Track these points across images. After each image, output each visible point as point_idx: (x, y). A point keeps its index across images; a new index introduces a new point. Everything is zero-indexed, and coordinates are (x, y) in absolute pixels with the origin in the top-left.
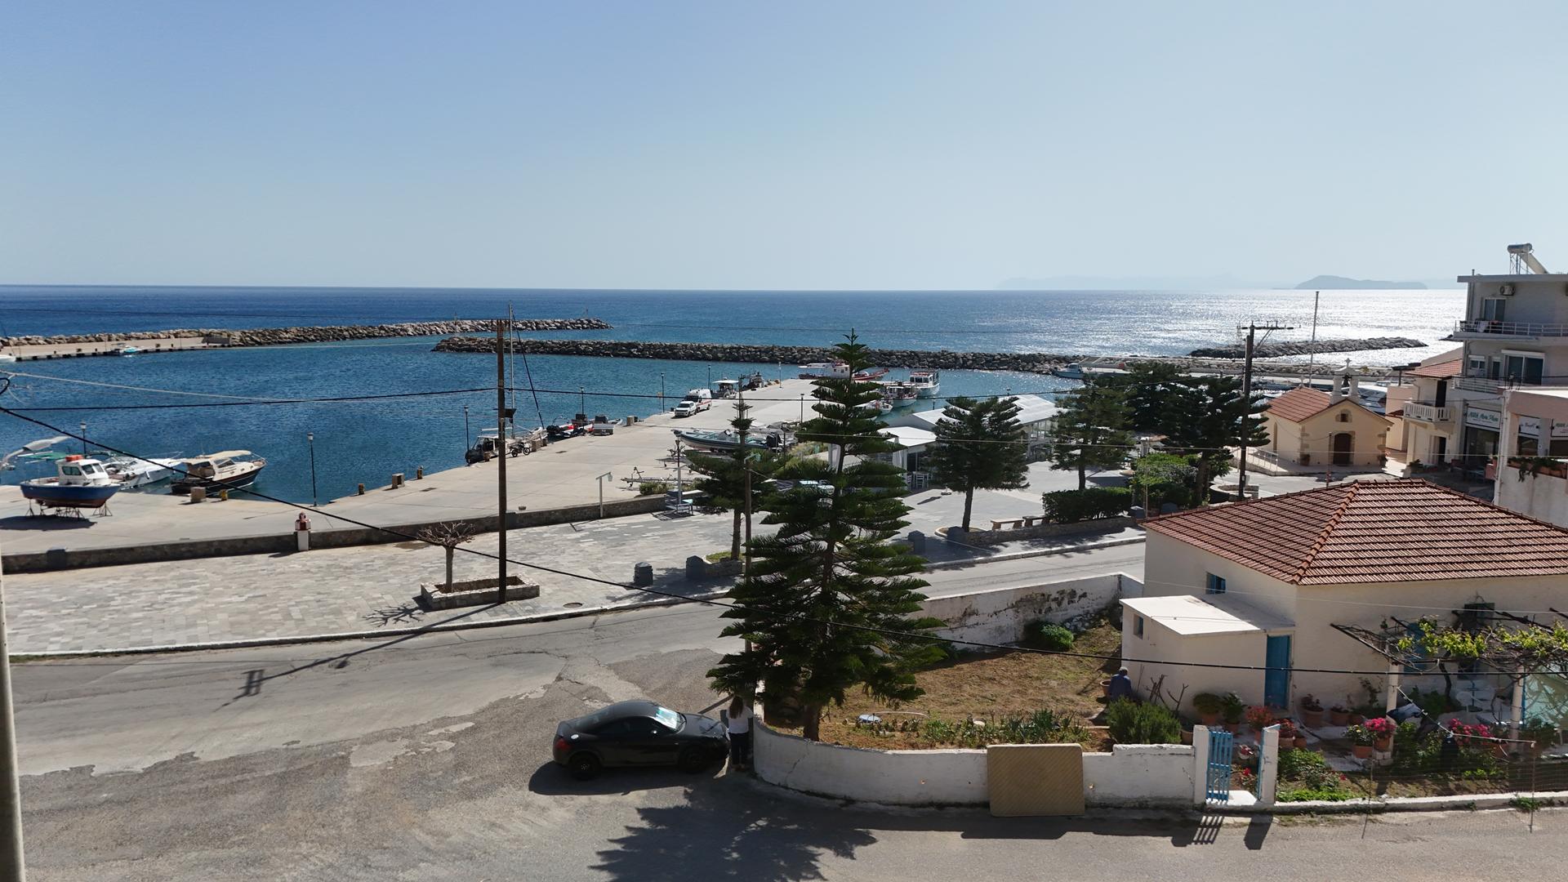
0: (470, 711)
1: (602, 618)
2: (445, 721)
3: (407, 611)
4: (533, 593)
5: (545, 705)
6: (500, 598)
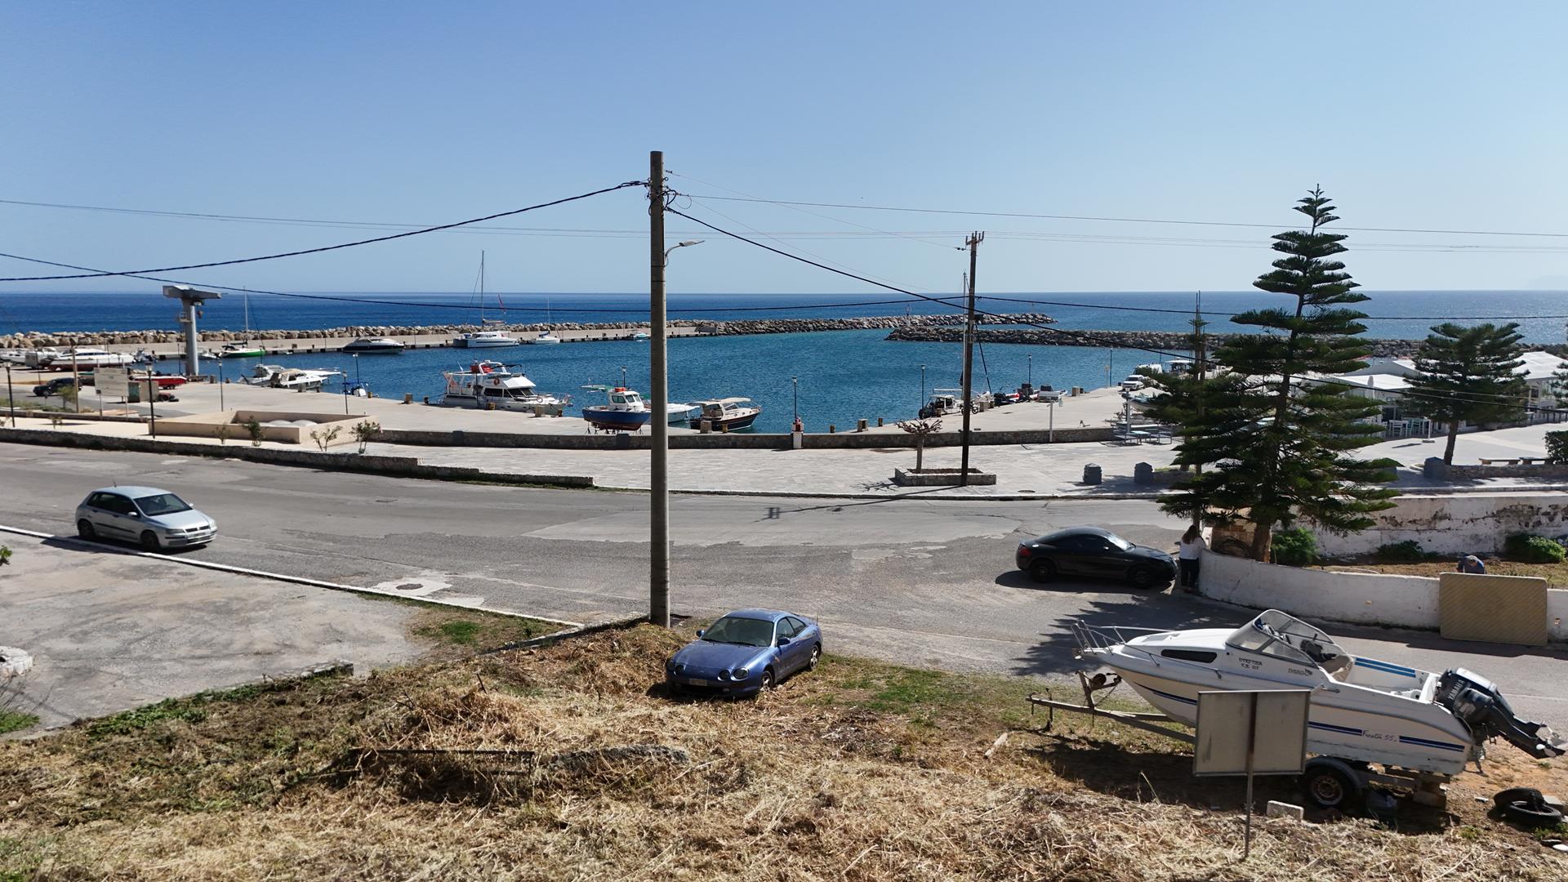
0: (944, 541)
1: (1055, 501)
2: (923, 544)
3: (884, 485)
4: (990, 480)
5: (1005, 543)
6: (963, 481)
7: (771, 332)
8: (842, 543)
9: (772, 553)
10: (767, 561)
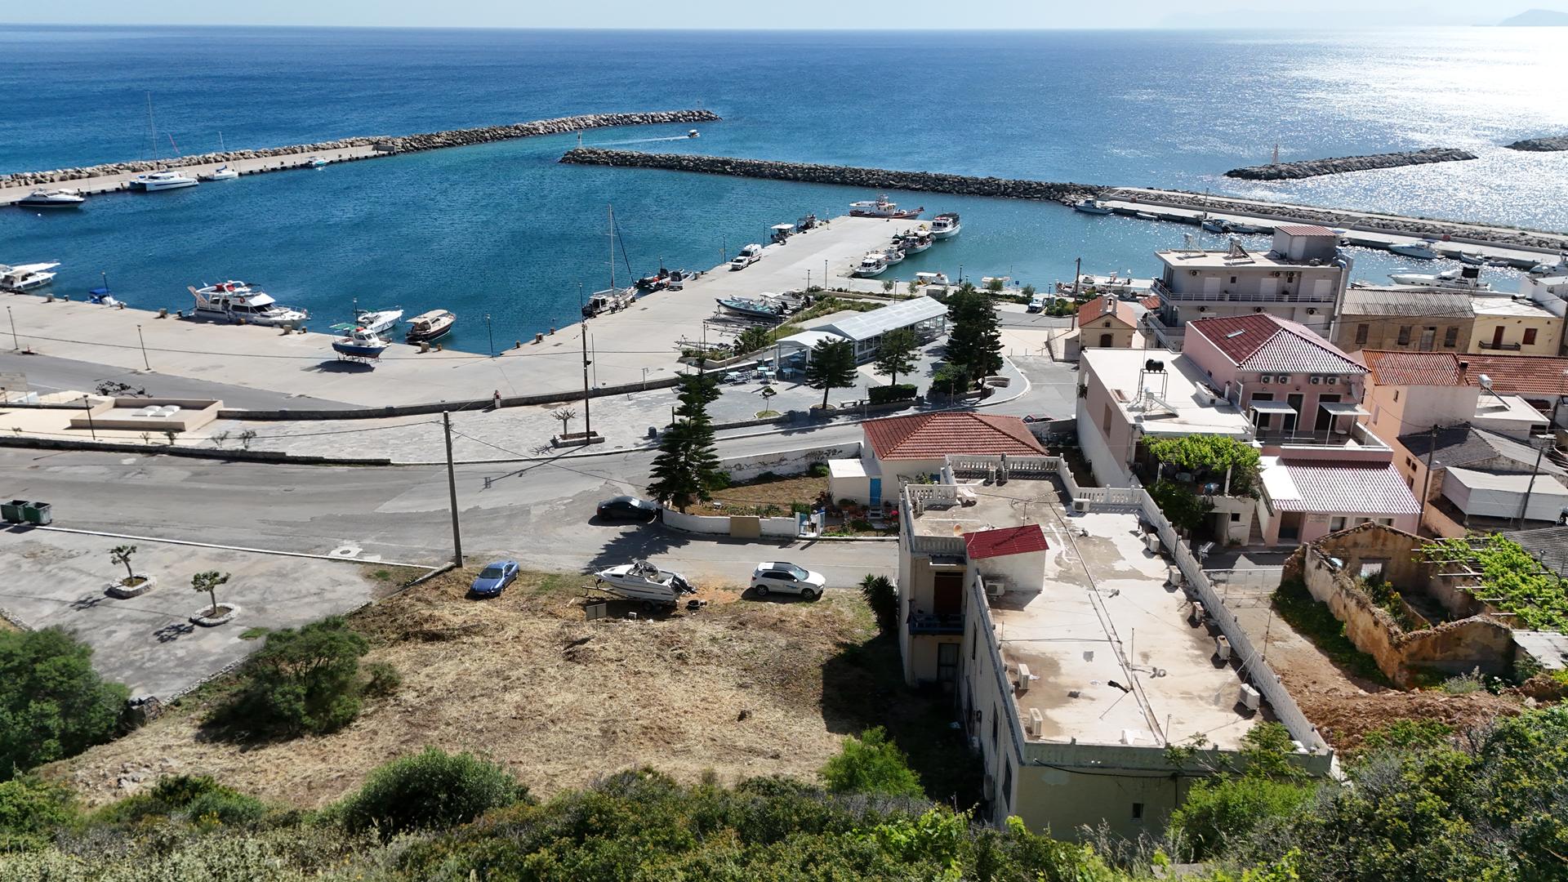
0: (571, 495)
1: (630, 454)
2: (562, 499)
3: (547, 449)
4: (601, 440)
5: (599, 494)
6: (587, 443)
7: (450, 145)
8: (525, 502)
9: (495, 512)
10: (494, 519)
